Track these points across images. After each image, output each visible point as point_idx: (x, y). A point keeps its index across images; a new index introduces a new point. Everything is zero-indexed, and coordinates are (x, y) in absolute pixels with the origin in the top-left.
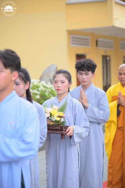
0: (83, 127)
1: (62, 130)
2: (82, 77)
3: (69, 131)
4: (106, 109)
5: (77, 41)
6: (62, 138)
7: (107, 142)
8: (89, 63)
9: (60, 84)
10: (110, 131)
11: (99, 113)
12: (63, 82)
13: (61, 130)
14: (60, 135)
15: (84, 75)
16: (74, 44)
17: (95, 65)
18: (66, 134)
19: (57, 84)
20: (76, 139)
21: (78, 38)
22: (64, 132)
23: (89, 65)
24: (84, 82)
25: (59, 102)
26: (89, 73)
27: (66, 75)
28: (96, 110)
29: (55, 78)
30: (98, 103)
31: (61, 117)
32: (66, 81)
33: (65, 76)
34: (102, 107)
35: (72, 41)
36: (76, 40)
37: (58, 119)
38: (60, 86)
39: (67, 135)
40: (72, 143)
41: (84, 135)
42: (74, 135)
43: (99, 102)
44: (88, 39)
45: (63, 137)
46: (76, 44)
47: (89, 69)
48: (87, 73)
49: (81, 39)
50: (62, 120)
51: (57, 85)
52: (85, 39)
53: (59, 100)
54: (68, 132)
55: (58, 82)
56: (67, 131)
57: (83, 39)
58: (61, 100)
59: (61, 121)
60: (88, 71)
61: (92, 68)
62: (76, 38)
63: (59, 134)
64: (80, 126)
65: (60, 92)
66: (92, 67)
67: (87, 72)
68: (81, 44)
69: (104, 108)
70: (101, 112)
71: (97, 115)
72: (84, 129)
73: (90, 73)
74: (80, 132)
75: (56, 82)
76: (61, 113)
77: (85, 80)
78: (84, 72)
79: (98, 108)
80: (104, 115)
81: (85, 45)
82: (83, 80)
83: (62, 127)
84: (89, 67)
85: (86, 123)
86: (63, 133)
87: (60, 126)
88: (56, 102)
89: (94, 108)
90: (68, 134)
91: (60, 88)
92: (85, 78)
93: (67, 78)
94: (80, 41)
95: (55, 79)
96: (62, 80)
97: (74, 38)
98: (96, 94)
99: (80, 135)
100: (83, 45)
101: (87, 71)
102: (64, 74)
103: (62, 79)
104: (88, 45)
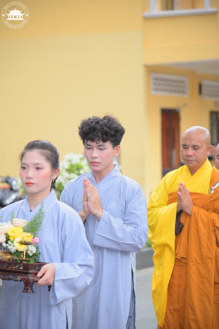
0: (79, 265)
1: (28, 273)
2: (91, 154)
3: (44, 274)
4: (139, 224)
5: (164, 85)
6: (26, 290)
7: (156, 288)
8: (106, 125)
9: (31, 172)
10: (161, 265)
11: (124, 231)
12: (38, 168)
13: (25, 272)
14: (22, 283)
15: (95, 149)
16: (157, 90)
17: (120, 128)
18: (37, 281)
19: (26, 171)
20: (61, 293)
21: (166, 80)
22: (31, 278)
23: (105, 129)
24: (96, 164)
25: (31, 211)
26: (105, 146)
27: (47, 152)
28: (117, 223)
29: (24, 158)
30: (124, 209)
31: (26, 244)
32: (47, 167)
33: (43, 154)
34: (132, 218)
35: (155, 84)
36: (161, 83)
37: (22, 248)
38: (32, 177)
39: (38, 284)
40: (52, 302)
41: (80, 284)
42: (56, 284)
43: (126, 207)
44: (183, 82)
45: (29, 288)
46: (162, 90)
47: (105, 137)
48: (100, 146)
49: (171, 81)
50: (32, 250)
51: (27, 174)
52: (179, 82)
53: (30, 206)
54: (41, 277)
55: (28, 166)
56: (39, 275)
57: (175, 81)
58: (35, 206)
59: (29, 252)
60: (104, 141)
61: (112, 136)
62: (162, 80)
63: (21, 281)
64: (73, 263)
65: (33, 189)
66: (113, 132)
67: (101, 143)
68: (171, 91)
69: (136, 221)
70: (129, 229)
71: (120, 234)
72: (81, 271)
73: (108, 145)
74: (69, 277)
75: (24, 168)
76: (27, 237)
77: (97, 160)
78: (94, 144)
79: (124, 220)
80: (135, 235)
81: (179, 92)
82: (94, 161)
83: (27, 267)
84: (106, 133)
85: (87, 256)
86: (29, 279)
87: (24, 264)
88: (24, 210)
89: (113, 220)
90: (41, 281)
91: (32, 181)
92: (97, 156)
93: (48, 159)
94: (169, 85)
95: (23, 162)
96: (38, 164)
97: (157, 79)
98: (122, 190)
99: (69, 284)
100: (175, 91)
101: (101, 141)
102: (41, 151)
103: (37, 161)
104: (183, 92)
